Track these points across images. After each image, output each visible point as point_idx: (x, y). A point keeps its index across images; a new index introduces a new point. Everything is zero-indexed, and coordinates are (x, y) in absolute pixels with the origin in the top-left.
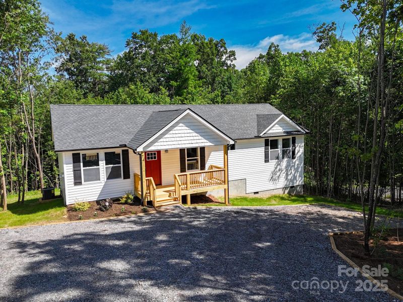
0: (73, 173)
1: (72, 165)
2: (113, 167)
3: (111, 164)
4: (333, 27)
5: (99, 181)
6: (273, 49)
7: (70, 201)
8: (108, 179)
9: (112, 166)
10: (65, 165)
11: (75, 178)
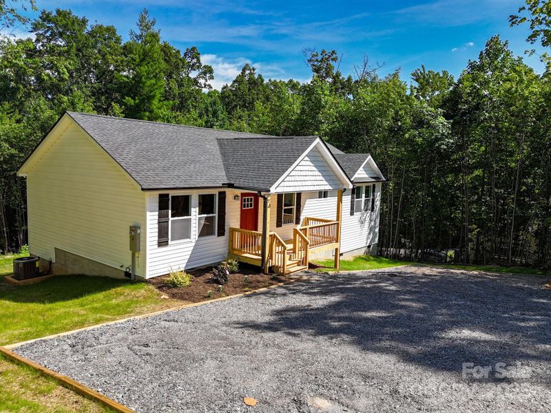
0: (157, 226)
1: (157, 213)
2: (206, 218)
3: (204, 214)
4: (332, 56)
5: (188, 240)
6: (247, 72)
7: (151, 273)
8: (200, 236)
9: (205, 215)
10: (148, 214)
11: (160, 236)
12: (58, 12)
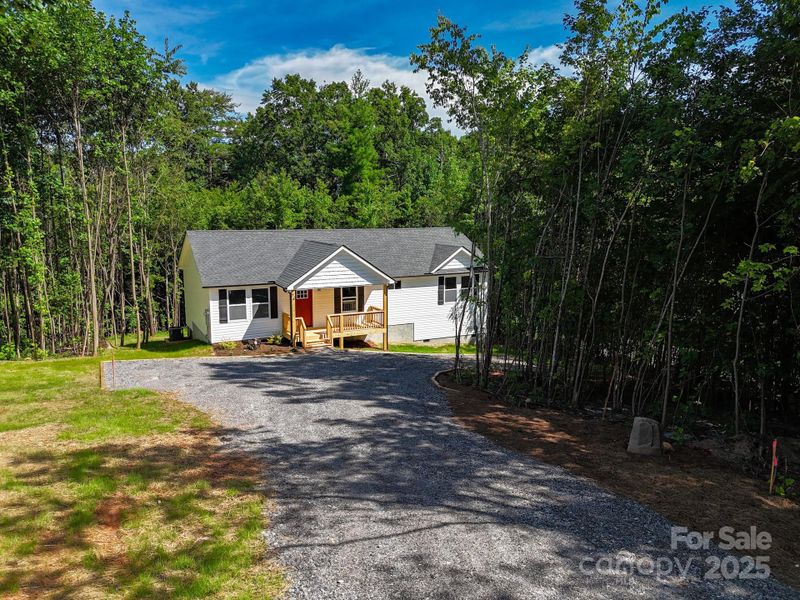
0: (218, 310)
1: (218, 302)
2: (260, 305)
3: (258, 302)
5: (244, 320)
7: (216, 340)
8: (254, 318)
10: (211, 302)
11: (221, 316)
12: (288, 77)
